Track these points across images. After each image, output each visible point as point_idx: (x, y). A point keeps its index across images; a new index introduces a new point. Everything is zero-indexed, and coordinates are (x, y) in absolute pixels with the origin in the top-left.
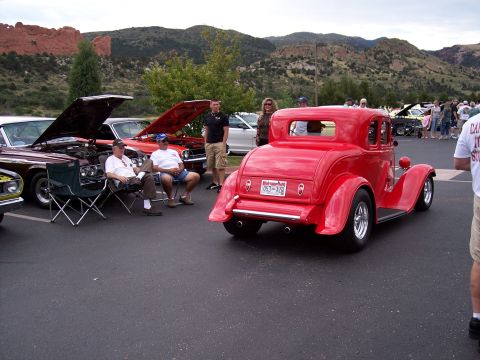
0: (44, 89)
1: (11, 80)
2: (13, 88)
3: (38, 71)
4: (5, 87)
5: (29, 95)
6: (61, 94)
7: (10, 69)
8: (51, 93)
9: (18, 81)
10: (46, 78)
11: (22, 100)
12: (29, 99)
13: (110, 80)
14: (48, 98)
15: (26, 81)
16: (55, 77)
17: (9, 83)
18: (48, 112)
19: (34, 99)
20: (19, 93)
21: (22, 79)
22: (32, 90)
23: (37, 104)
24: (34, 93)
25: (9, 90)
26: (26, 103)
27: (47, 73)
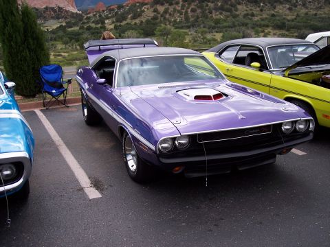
0: (273, 15)
1: (251, 10)
2: (253, 15)
3: (269, 3)
4: (247, 15)
5: (262, 20)
6: (284, 19)
7: (251, 3)
8: (278, 18)
9: (256, 10)
10: (275, 8)
11: (258, 23)
12: (263, 23)
13: (320, 8)
14: (275, 22)
15: (261, 10)
16: (281, 7)
17: (250, 12)
18: (275, 32)
19: (266, 22)
20: (256, 19)
21: (258, 9)
22: (264, 16)
23: (268, 26)
24: (266, 18)
25: (250, 17)
26: (260, 26)
27: (275, 4)
